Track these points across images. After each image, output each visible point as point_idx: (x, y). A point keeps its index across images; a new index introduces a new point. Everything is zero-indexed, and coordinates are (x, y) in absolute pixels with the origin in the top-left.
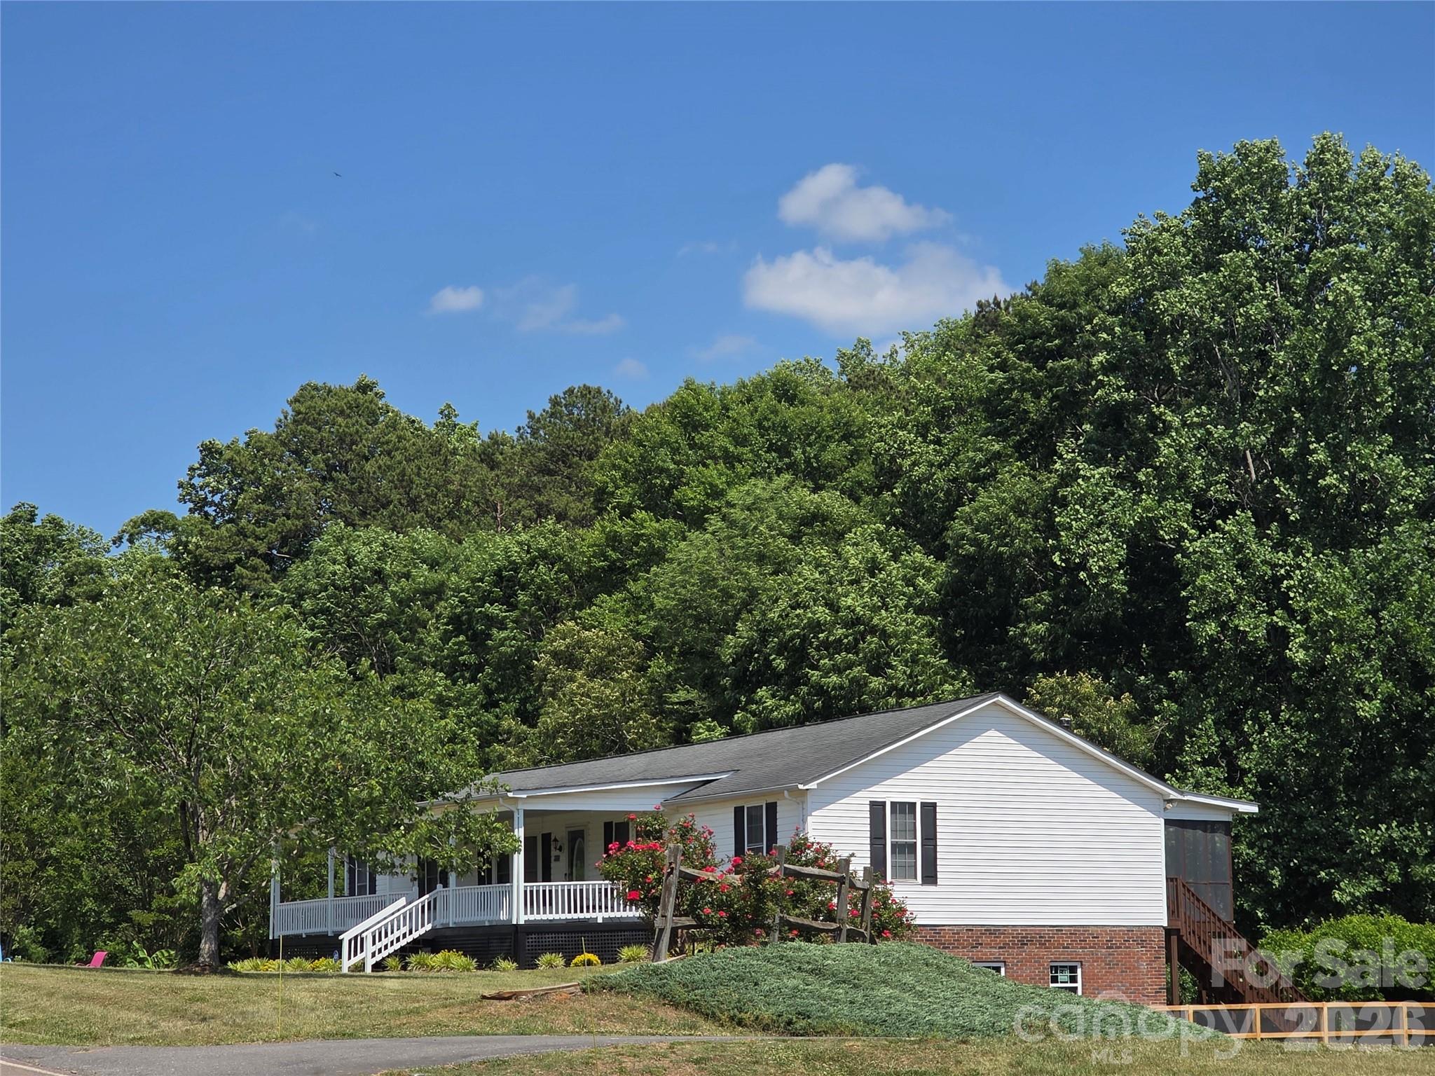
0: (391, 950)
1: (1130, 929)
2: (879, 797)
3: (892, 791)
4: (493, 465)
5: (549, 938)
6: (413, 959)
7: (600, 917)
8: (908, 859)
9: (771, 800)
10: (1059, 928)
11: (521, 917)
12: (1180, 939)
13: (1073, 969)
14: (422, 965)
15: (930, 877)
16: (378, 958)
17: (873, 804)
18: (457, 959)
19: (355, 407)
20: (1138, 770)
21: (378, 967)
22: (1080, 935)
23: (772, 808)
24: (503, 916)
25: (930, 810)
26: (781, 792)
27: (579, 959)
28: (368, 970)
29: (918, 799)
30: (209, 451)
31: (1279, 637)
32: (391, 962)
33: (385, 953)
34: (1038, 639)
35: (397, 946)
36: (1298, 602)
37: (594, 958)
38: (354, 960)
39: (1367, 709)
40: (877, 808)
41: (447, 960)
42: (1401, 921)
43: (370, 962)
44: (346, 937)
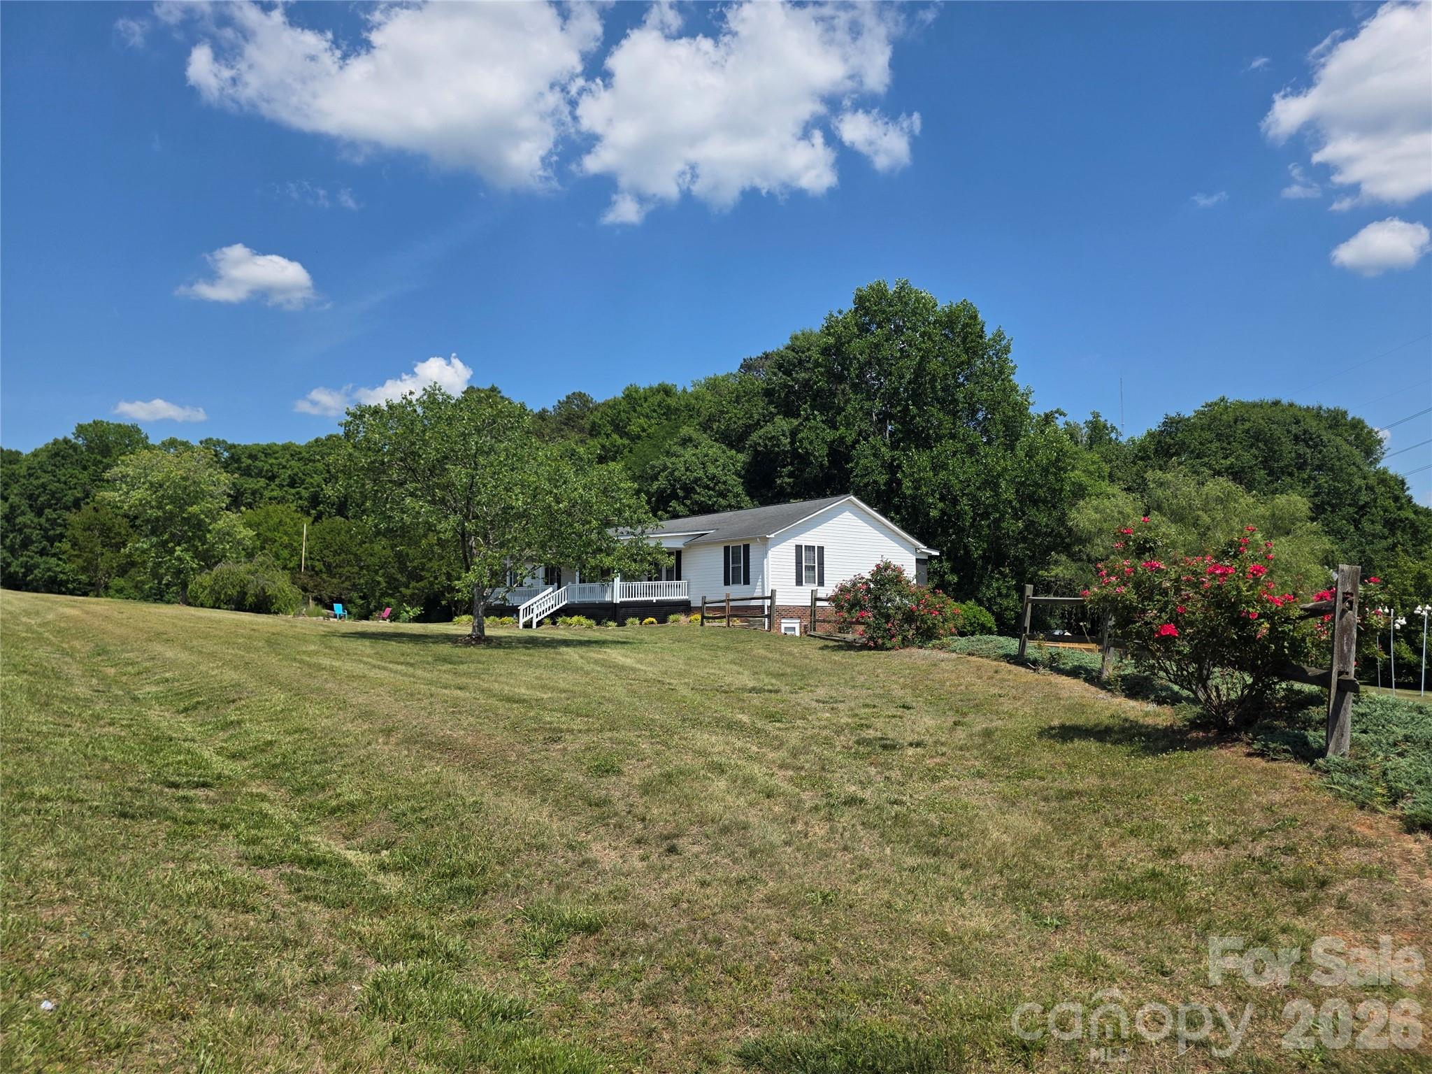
0: (546, 614)
2: (799, 543)
3: (806, 539)
4: (544, 420)
5: (631, 610)
6: (560, 620)
7: (655, 599)
8: (811, 573)
9: (746, 543)
11: (617, 600)
14: (564, 622)
15: (821, 582)
16: (540, 618)
17: (796, 546)
18: (582, 619)
20: (913, 537)
21: (540, 623)
23: (747, 547)
24: (608, 599)
25: (821, 549)
26: (752, 539)
27: (647, 621)
28: (534, 625)
29: (816, 544)
32: (547, 621)
33: (543, 616)
34: (788, 484)
35: (549, 613)
37: (654, 620)
38: (526, 619)
40: (798, 548)
41: (579, 621)
43: (535, 621)
44: (521, 608)
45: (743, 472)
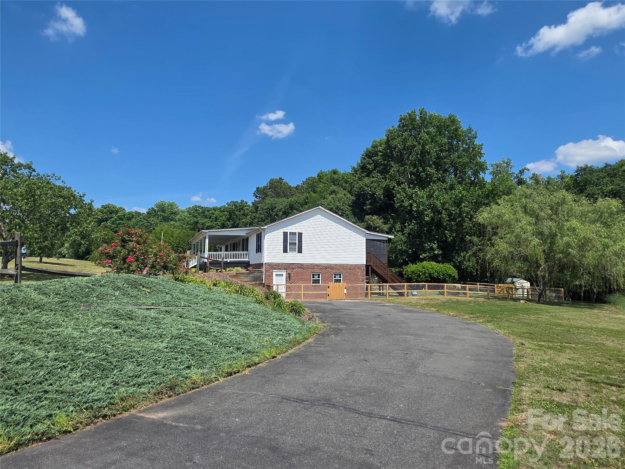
1: (356, 265)
2: (286, 231)
3: (291, 229)
7: (228, 260)
8: (294, 246)
9: (261, 232)
10: (336, 265)
12: (372, 267)
13: (340, 275)
15: (300, 251)
17: (284, 232)
19: (278, 182)
22: (342, 266)
23: (261, 234)
25: (300, 235)
29: (297, 232)
30: (258, 189)
31: (411, 205)
36: (415, 199)
39: (427, 219)
40: (285, 234)
42: (434, 263)
45: (352, 204)
